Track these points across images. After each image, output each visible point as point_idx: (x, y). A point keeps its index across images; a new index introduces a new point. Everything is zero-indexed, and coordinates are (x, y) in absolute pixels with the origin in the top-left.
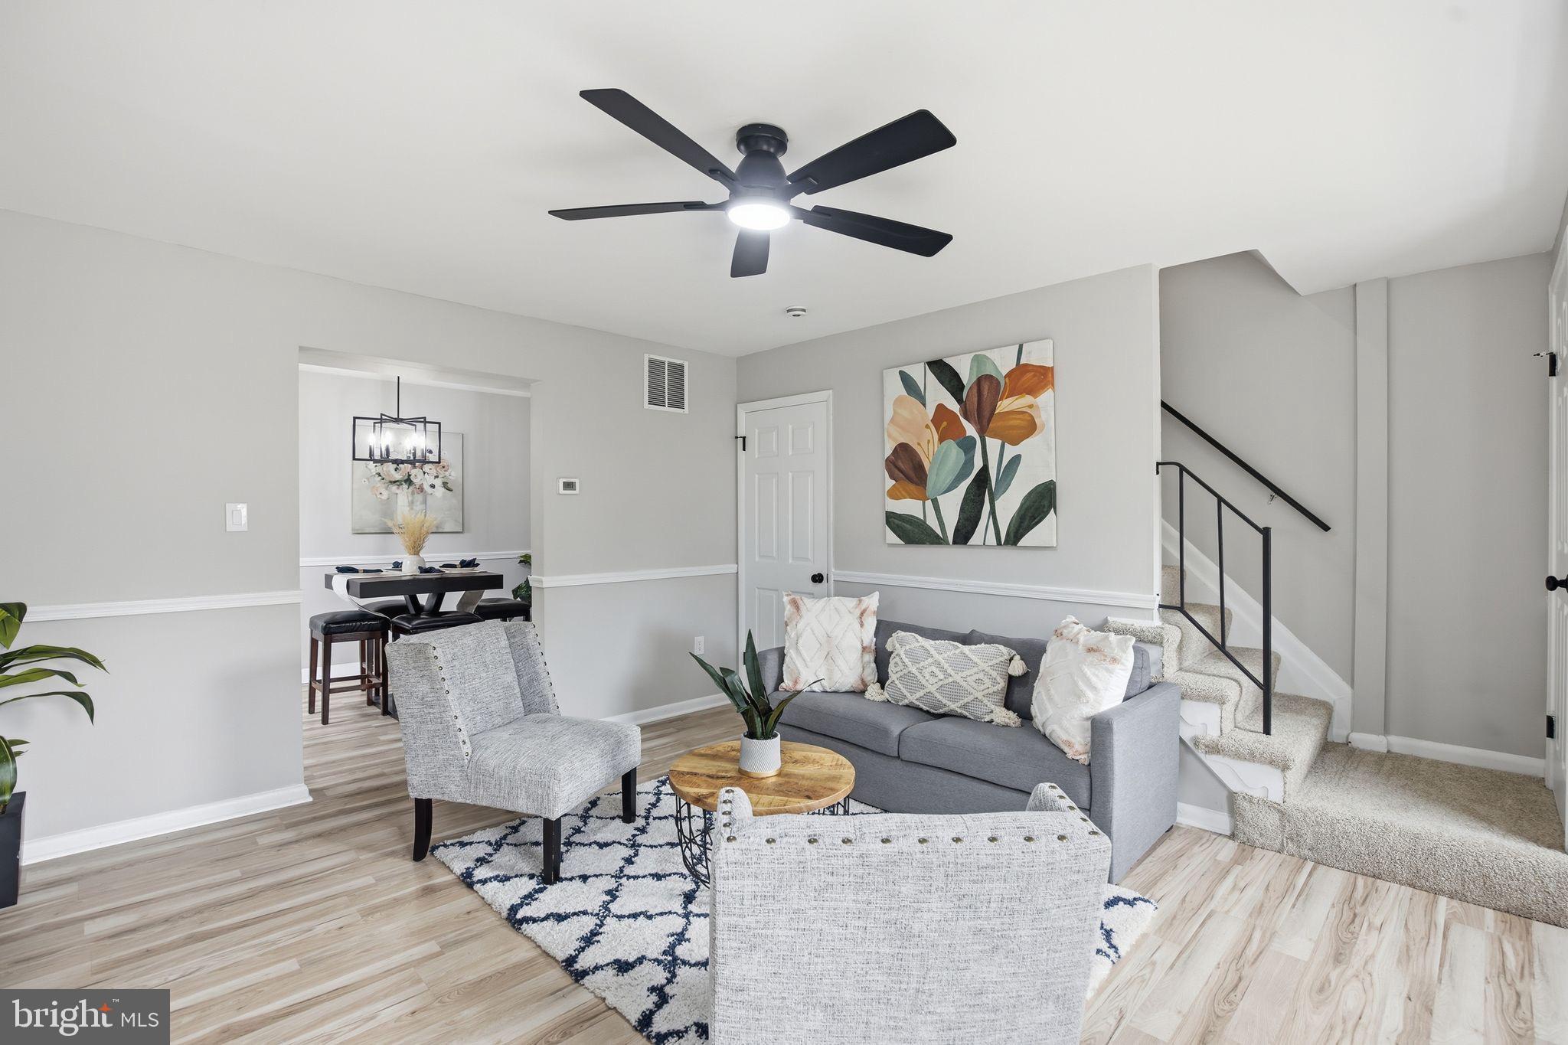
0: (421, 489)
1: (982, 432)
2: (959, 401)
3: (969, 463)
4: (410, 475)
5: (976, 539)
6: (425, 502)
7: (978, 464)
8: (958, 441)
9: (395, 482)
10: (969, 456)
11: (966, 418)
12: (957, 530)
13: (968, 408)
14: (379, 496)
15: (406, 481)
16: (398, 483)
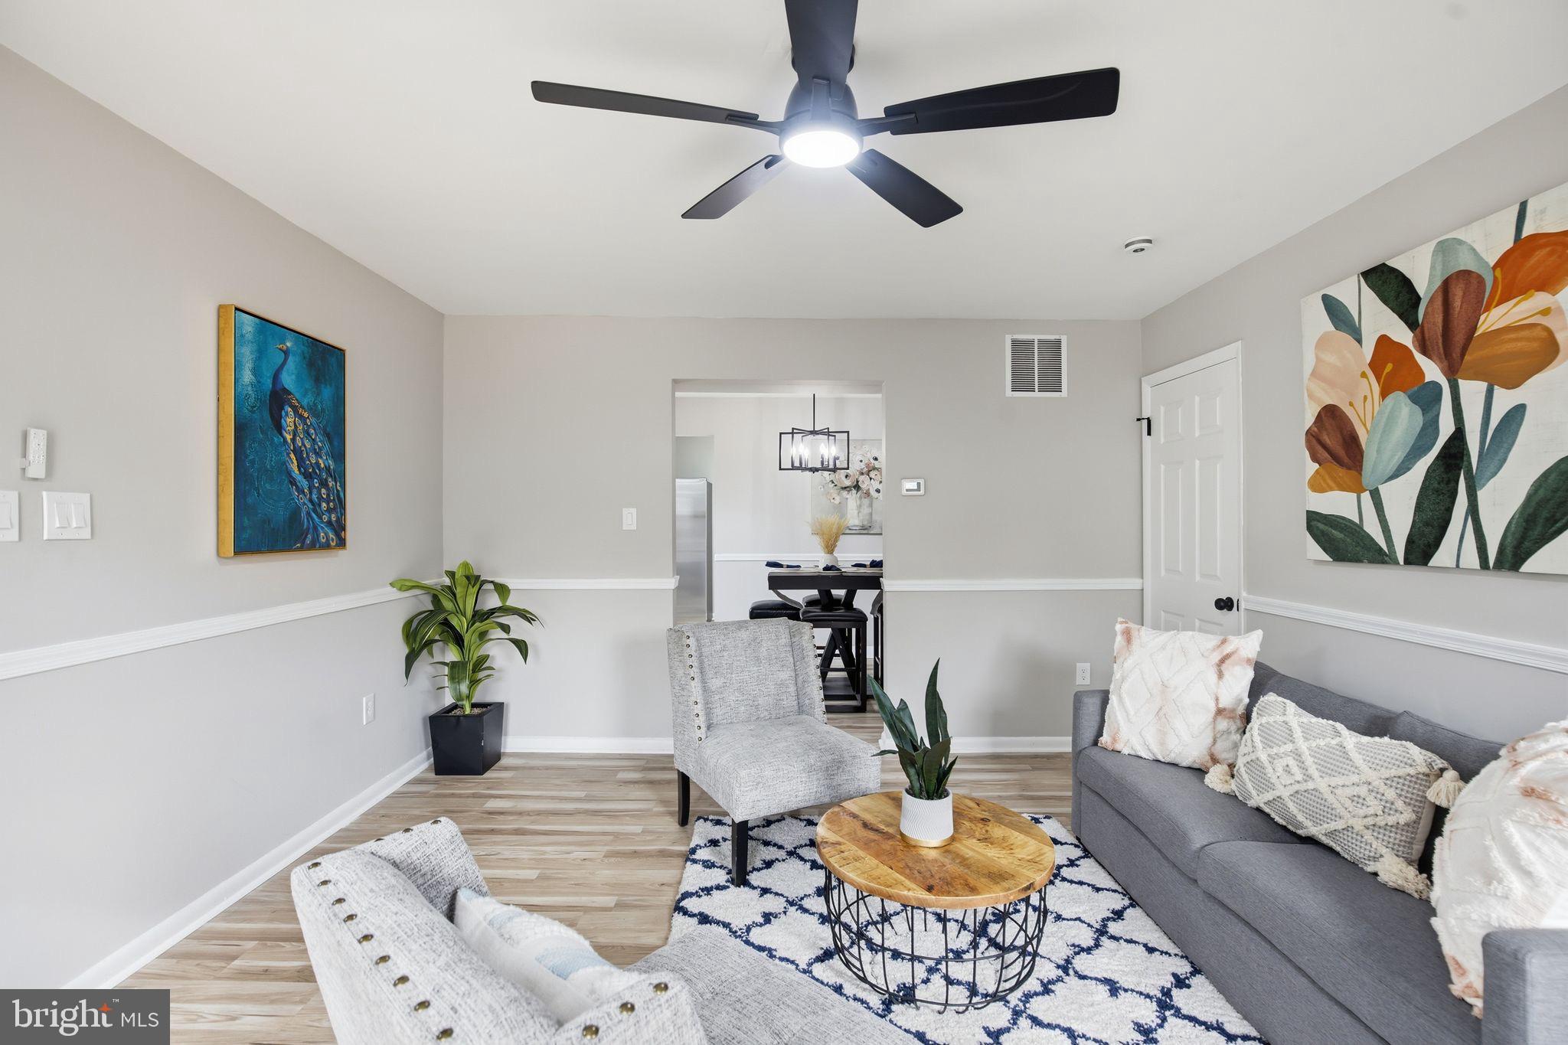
0: (868, 494)
1: (1452, 373)
2: (1412, 324)
3: (1431, 427)
4: (858, 482)
5: (1443, 556)
6: (871, 505)
7: (1446, 427)
8: (1409, 392)
9: (845, 488)
10: (1430, 415)
11: (1424, 351)
12: (1410, 542)
13: (1427, 336)
14: (832, 501)
15: (854, 487)
16: (848, 489)
